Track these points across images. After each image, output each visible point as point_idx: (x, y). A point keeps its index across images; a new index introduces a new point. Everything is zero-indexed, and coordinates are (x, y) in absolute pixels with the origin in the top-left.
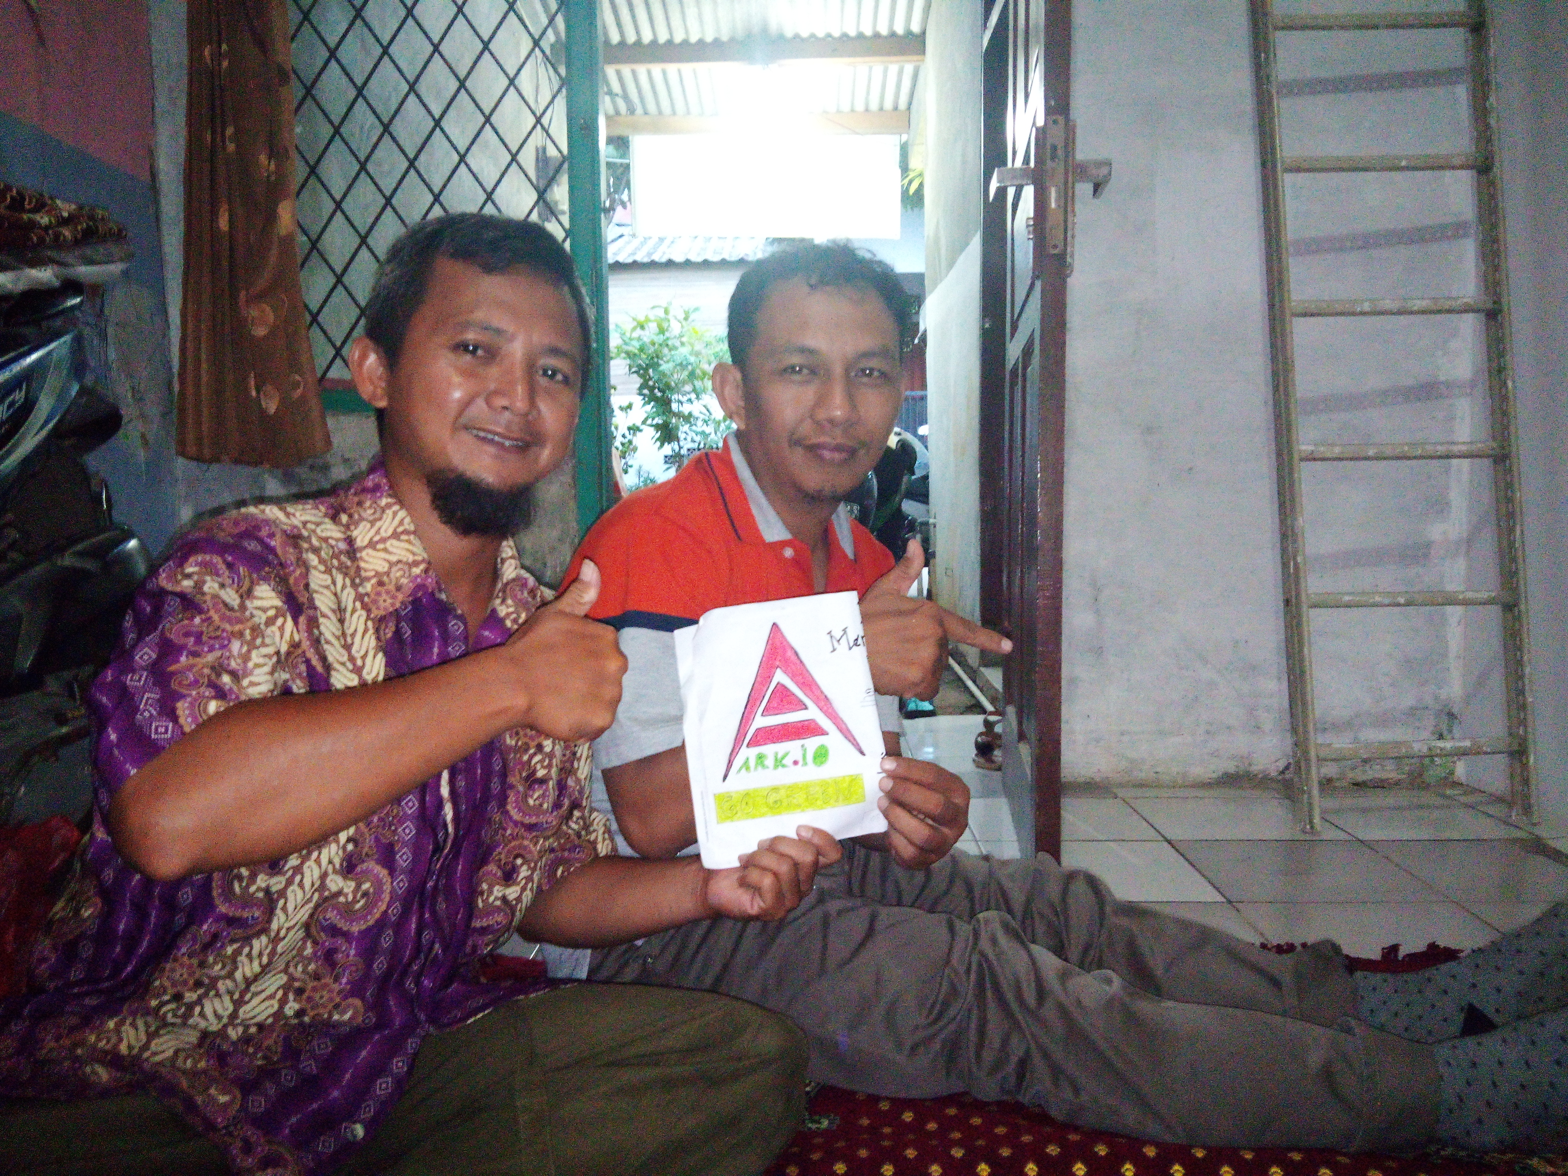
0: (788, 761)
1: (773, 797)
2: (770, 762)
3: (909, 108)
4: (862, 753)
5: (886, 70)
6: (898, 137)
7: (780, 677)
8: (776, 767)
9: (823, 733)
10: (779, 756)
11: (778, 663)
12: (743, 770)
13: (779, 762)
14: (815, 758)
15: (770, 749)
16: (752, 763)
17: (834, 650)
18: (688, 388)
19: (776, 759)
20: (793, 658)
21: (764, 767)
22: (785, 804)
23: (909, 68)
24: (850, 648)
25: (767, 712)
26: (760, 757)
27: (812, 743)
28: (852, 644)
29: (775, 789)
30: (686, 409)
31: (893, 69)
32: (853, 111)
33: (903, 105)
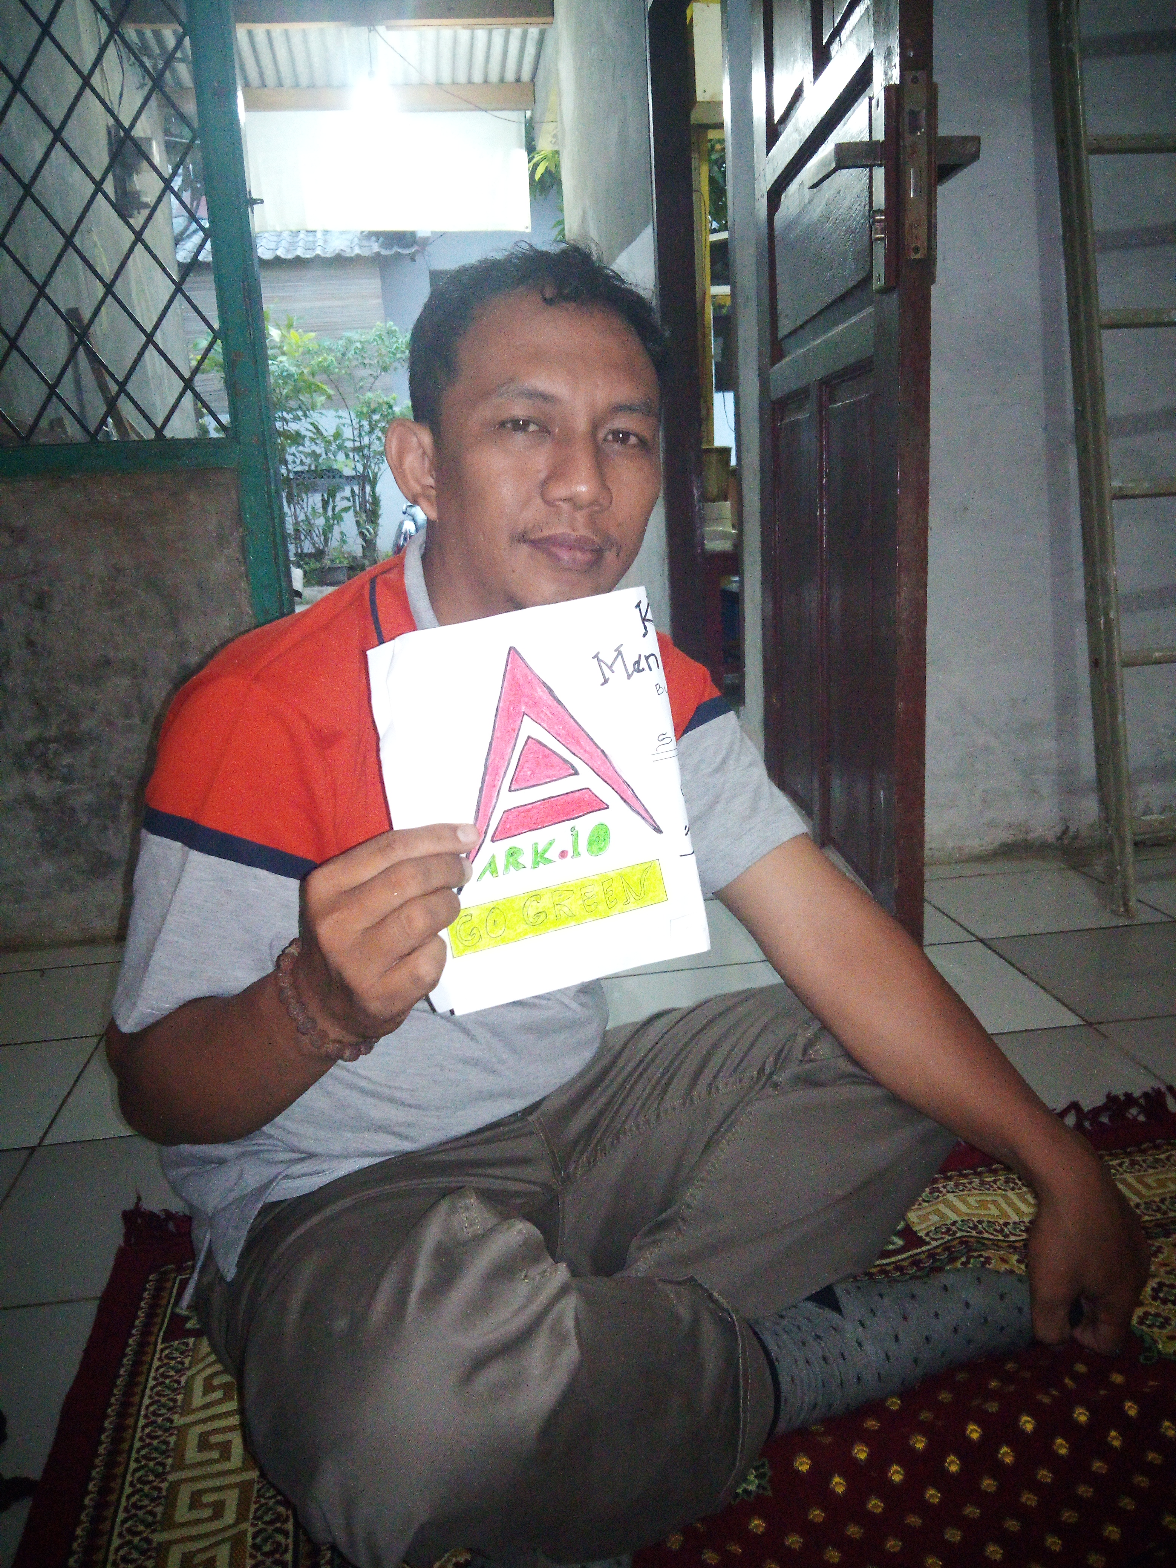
0: (553, 854)
1: (533, 908)
2: (527, 858)
3: (533, 80)
4: (658, 830)
5: (508, 34)
6: (522, 113)
7: (529, 728)
8: (535, 864)
9: (604, 806)
10: (540, 849)
11: (523, 709)
12: (488, 873)
13: (540, 858)
14: (590, 844)
15: (525, 841)
16: (500, 863)
17: (606, 681)
18: (293, 404)
19: (536, 852)
20: (546, 697)
21: (519, 866)
22: (552, 917)
23: (534, 32)
24: (629, 677)
25: (517, 784)
26: (512, 853)
27: (586, 824)
28: (631, 669)
29: (536, 896)
30: (293, 427)
31: (517, 32)
32: (470, 82)
33: (526, 76)
